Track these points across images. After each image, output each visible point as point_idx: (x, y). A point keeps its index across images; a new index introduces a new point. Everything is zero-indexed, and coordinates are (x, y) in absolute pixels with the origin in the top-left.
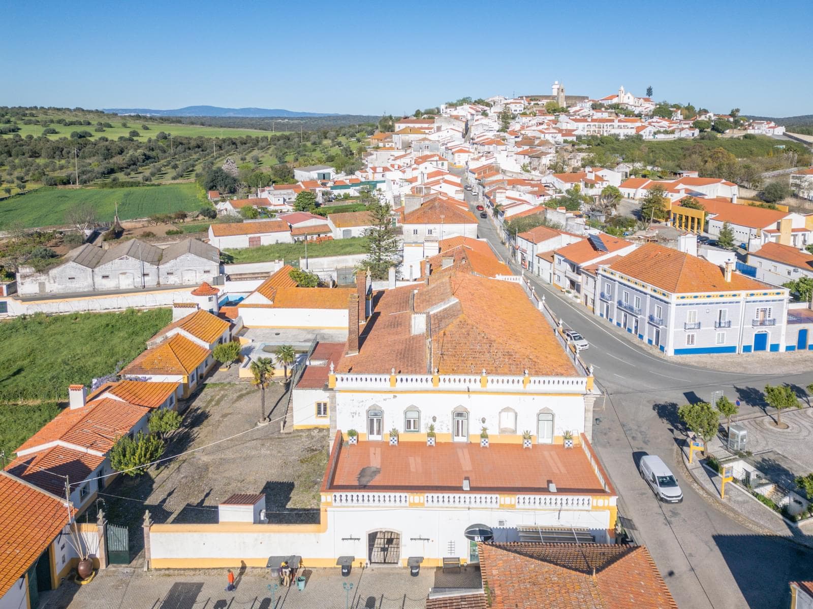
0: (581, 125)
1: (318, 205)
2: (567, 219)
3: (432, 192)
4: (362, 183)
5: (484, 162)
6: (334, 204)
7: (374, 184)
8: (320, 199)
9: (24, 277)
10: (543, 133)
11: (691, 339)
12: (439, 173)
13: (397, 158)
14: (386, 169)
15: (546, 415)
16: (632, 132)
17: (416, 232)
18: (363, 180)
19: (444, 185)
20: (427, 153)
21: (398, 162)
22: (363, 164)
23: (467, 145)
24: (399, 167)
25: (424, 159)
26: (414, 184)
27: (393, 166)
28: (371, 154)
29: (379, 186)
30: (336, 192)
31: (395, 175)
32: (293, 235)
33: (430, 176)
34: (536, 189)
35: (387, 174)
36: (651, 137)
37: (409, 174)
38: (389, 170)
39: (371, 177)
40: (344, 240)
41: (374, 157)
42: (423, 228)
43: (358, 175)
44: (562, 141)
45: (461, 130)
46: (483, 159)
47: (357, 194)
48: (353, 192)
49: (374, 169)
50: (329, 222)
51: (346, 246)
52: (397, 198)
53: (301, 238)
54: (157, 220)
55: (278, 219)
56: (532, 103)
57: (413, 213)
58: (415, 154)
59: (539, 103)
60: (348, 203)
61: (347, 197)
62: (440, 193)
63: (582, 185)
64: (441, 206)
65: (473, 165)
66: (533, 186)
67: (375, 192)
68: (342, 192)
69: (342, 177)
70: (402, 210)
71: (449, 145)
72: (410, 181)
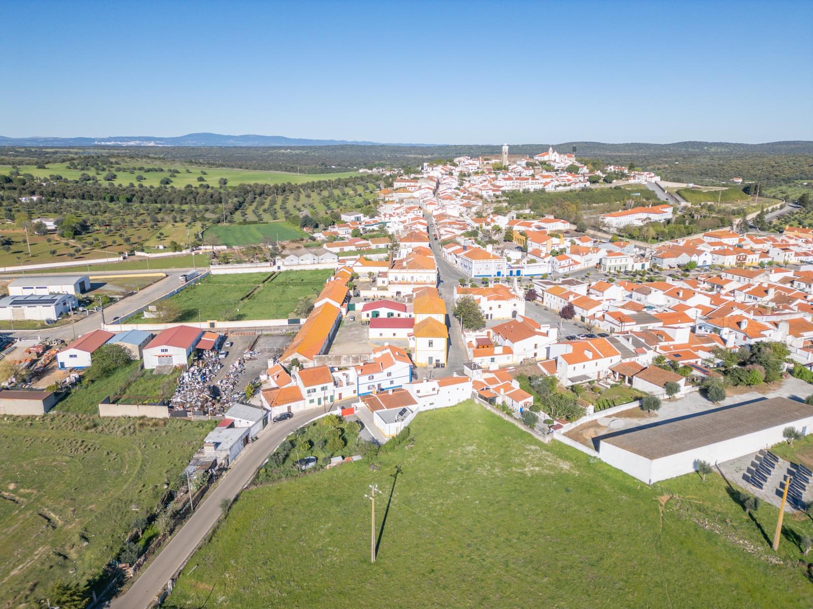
0: (508, 182)
1: (361, 234)
2: (465, 240)
3: (413, 228)
4: (379, 223)
5: (440, 211)
6: (368, 234)
7: (385, 224)
8: (362, 232)
9: (278, 260)
10: (480, 189)
11: (479, 273)
12: (417, 218)
13: (396, 209)
14: (391, 215)
15: (428, 277)
16: (540, 187)
17: (405, 245)
18: (380, 221)
19: (418, 225)
20: (412, 205)
21: (398, 211)
22: (378, 212)
23: (435, 199)
24: (398, 214)
25: (411, 209)
26: (405, 224)
27: (394, 213)
28: (382, 206)
29: (388, 224)
30: (368, 228)
31: (395, 219)
32: (356, 247)
33: (413, 219)
34: (462, 226)
35: (392, 218)
36: (553, 189)
37: (403, 219)
38: (393, 216)
39: (383, 219)
40: (376, 249)
41: (384, 207)
42: (408, 244)
43: (376, 218)
44: (492, 195)
45: (433, 188)
46: (440, 210)
47: (377, 229)
48: (376, 227)
49: (385, 215)
50: (369, 242)
51: (378, 251)
52: (397, 231)
53: (359, 249)
54: (293, 241)
55: (347, 241)
56: (485, 162)
57: (404, 238)
58: (405, 206)
59: (490, 162)
60: (375, 233)
61: (373, 231)
62: (416, 229)
63: (484, 224)
64: (415, 235)
65: (435, 213)
66: (460, 224)
67: (386, 228)
68: (371, 228)
69: (367, 219)
70: (399, 237)
71: (425, 199)
72: (403, 222)
